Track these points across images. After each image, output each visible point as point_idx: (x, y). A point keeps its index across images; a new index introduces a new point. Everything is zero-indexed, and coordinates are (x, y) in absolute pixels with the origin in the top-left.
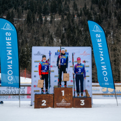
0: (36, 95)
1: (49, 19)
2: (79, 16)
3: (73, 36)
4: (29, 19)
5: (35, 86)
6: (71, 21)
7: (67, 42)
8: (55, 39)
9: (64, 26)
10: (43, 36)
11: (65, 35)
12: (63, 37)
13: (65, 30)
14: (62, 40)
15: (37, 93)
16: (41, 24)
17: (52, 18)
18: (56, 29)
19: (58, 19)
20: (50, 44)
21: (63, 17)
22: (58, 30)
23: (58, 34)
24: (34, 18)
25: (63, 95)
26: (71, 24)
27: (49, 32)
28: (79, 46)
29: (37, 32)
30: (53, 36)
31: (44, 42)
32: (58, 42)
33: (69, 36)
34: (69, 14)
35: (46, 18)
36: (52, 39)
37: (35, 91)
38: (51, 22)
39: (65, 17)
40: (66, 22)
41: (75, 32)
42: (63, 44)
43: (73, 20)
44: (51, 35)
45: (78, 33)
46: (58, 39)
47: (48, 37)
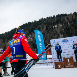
0: (55, 62)
1: (56, 26)
2: (70, 22)
3: (69, 32)
4: (47, 28)
5: (54, 58)
6: (67, 26)
7: (66, 36)
9: (64, 28)
10: (55, 34)
11: (65, 32)
12: (64, 33)
13: (65, 30)
14: (63, 35)
15: (56, 62)
16: (53, 29)
17: (57, 26)
18: (60, 30)
19: (60, 26)
20: (58, 37)
21: (62, 24)
22: (61, 31)
23: (61, 32)
24: (49, 27)
25: (69, 61)
26: (67, 27)
27: (57, 32)
29: (52, 33)
30: (59, 34)
31: (55, 37)
32: (62, 36)
33: (67, 33)
34: (65, 22)
35: (55, 26)
36: (59, 35)
37: (54, 61)
38: (57, 27)
39: (64, 24)
40: (64, 26)
41: (70, 30)
42: (64, 37)
43: (67, 25)
44: (58, 34)
45: (71, 31)
46: (62, 35)
47: (57, 35)
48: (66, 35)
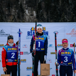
7: (45, 16)
8: (27, 11)
10: (9, 6)
11: (43, 5)
12: (40, 7)
14: (37, 13)
20: (20, 18)
28: (65, 21)
31: (9, 15)
32: (32, 15)
42: (40, 19)
44: (21, 5)
46: (32, 11)
47: (16, 8)
48: (45, 14)
